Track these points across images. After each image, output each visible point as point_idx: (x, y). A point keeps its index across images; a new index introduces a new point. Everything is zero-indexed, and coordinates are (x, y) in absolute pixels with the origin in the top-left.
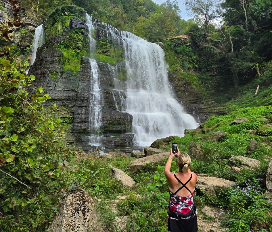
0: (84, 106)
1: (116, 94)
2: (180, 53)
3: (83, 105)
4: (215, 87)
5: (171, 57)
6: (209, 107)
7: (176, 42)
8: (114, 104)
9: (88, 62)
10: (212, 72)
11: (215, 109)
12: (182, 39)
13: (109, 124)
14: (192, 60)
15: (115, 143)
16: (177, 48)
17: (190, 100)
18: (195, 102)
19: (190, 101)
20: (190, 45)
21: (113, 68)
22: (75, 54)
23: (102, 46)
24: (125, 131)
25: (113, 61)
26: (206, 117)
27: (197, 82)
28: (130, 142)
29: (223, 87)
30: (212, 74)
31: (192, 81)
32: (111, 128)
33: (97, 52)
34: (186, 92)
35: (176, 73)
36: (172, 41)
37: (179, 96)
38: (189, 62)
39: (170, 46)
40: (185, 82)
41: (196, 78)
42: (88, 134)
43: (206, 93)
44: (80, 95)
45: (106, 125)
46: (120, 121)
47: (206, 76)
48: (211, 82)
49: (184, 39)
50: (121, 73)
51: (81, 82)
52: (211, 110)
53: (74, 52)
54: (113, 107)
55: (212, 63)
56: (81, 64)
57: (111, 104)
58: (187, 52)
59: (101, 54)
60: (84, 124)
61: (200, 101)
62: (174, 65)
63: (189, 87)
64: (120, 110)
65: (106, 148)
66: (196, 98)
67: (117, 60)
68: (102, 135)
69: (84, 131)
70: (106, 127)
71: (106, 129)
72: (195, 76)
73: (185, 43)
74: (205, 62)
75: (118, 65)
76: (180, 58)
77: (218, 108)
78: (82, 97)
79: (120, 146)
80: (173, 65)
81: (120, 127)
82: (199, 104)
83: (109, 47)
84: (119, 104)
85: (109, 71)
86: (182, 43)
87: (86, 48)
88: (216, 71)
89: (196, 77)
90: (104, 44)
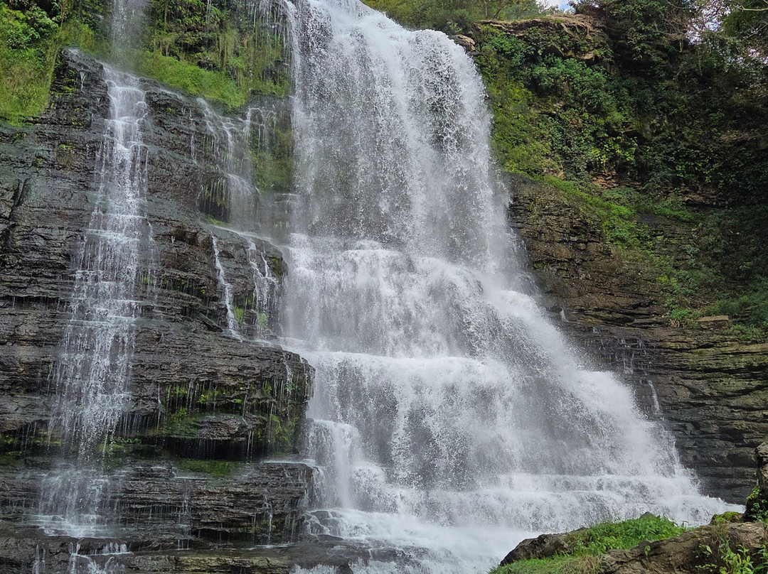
0: (37, 300)
1: (231, 249)
2: (555, 91)
3: (33, 292)
4: (715, 256)
5: (511, 108)
6: (704, 341)
7: (537, 41)
8: (215, 299)
9: (95, 79)
10: (695, 190)
11: (737, 354)
12: (566, 29)
13: (175, 404)
14: (607, 126)
15: (197, 520)
16: (540, 70)
17: (601, 305)
18: (626, 318)
19: (601, 314)
20: (597, 60)
21: (227, 126)
22: (26, 33)
23: (181, 17)
24: (260, 450)
25: (232, 93)
26: (690, 389)
27: (630, 230)
28: (282, 515)
29: (755, 254)
30: (697, 198)
31: (607, 222)
32: (182, 427)
33: (154, 41)
34: (580, 271)
35: (533, 183)
36: (520, 37)
37: (549, 287)
38: (593, 134)
39: (509, 57)
40: (576, 222)
41: (624, 210)
42: (40, 460)
43: (674, 281)
44: (26, 238)
45: (150, 406)
46: (235, 388)
47: (670, 204)
48: (697, 232)
49: (573, 29)
50: (268, 156)
51: (43, 172)
52: (716, 357)
53: (25, 25)
54: (209, 315)
55: (697, 148)
56: (56, 87)
57: (199, 295)
58: (585, 92)
59: (172, 54)
60: (22, 400)
61: (648, 315)
62: (522, 146)
63: (593, 247)
64: (250, 333)
65: (135, 547)
66: (632, 301)
67: (253, 92)
68: (121, 465)
69: (16, 441)
70: (150, 420)
71: (151, 433)
72: (618, 199)
73: (577, 49)
74: (665, 141)
75: (255, 114)
76: (553, 116)
77: (753, 348)
78: (35, 249)
79: (226, 537)
80: (518, 144)
81: (234, 422)
82: (645, 327)
83: (216, 25)
84: (244, 299)
85: (204, 138)
86: (562, 47)
87: (96, 11)
88: (715, 185)
89: (623, 204)
90: (191, 9)
